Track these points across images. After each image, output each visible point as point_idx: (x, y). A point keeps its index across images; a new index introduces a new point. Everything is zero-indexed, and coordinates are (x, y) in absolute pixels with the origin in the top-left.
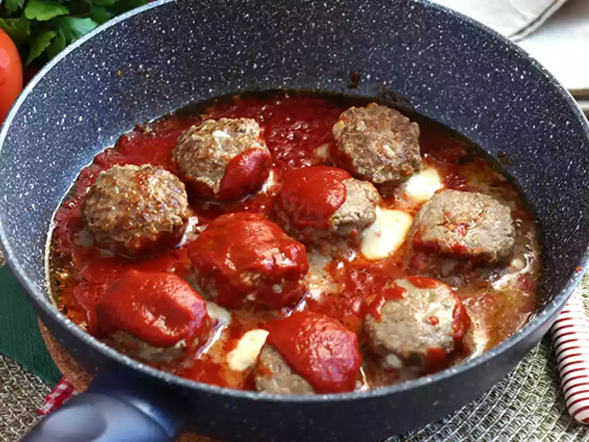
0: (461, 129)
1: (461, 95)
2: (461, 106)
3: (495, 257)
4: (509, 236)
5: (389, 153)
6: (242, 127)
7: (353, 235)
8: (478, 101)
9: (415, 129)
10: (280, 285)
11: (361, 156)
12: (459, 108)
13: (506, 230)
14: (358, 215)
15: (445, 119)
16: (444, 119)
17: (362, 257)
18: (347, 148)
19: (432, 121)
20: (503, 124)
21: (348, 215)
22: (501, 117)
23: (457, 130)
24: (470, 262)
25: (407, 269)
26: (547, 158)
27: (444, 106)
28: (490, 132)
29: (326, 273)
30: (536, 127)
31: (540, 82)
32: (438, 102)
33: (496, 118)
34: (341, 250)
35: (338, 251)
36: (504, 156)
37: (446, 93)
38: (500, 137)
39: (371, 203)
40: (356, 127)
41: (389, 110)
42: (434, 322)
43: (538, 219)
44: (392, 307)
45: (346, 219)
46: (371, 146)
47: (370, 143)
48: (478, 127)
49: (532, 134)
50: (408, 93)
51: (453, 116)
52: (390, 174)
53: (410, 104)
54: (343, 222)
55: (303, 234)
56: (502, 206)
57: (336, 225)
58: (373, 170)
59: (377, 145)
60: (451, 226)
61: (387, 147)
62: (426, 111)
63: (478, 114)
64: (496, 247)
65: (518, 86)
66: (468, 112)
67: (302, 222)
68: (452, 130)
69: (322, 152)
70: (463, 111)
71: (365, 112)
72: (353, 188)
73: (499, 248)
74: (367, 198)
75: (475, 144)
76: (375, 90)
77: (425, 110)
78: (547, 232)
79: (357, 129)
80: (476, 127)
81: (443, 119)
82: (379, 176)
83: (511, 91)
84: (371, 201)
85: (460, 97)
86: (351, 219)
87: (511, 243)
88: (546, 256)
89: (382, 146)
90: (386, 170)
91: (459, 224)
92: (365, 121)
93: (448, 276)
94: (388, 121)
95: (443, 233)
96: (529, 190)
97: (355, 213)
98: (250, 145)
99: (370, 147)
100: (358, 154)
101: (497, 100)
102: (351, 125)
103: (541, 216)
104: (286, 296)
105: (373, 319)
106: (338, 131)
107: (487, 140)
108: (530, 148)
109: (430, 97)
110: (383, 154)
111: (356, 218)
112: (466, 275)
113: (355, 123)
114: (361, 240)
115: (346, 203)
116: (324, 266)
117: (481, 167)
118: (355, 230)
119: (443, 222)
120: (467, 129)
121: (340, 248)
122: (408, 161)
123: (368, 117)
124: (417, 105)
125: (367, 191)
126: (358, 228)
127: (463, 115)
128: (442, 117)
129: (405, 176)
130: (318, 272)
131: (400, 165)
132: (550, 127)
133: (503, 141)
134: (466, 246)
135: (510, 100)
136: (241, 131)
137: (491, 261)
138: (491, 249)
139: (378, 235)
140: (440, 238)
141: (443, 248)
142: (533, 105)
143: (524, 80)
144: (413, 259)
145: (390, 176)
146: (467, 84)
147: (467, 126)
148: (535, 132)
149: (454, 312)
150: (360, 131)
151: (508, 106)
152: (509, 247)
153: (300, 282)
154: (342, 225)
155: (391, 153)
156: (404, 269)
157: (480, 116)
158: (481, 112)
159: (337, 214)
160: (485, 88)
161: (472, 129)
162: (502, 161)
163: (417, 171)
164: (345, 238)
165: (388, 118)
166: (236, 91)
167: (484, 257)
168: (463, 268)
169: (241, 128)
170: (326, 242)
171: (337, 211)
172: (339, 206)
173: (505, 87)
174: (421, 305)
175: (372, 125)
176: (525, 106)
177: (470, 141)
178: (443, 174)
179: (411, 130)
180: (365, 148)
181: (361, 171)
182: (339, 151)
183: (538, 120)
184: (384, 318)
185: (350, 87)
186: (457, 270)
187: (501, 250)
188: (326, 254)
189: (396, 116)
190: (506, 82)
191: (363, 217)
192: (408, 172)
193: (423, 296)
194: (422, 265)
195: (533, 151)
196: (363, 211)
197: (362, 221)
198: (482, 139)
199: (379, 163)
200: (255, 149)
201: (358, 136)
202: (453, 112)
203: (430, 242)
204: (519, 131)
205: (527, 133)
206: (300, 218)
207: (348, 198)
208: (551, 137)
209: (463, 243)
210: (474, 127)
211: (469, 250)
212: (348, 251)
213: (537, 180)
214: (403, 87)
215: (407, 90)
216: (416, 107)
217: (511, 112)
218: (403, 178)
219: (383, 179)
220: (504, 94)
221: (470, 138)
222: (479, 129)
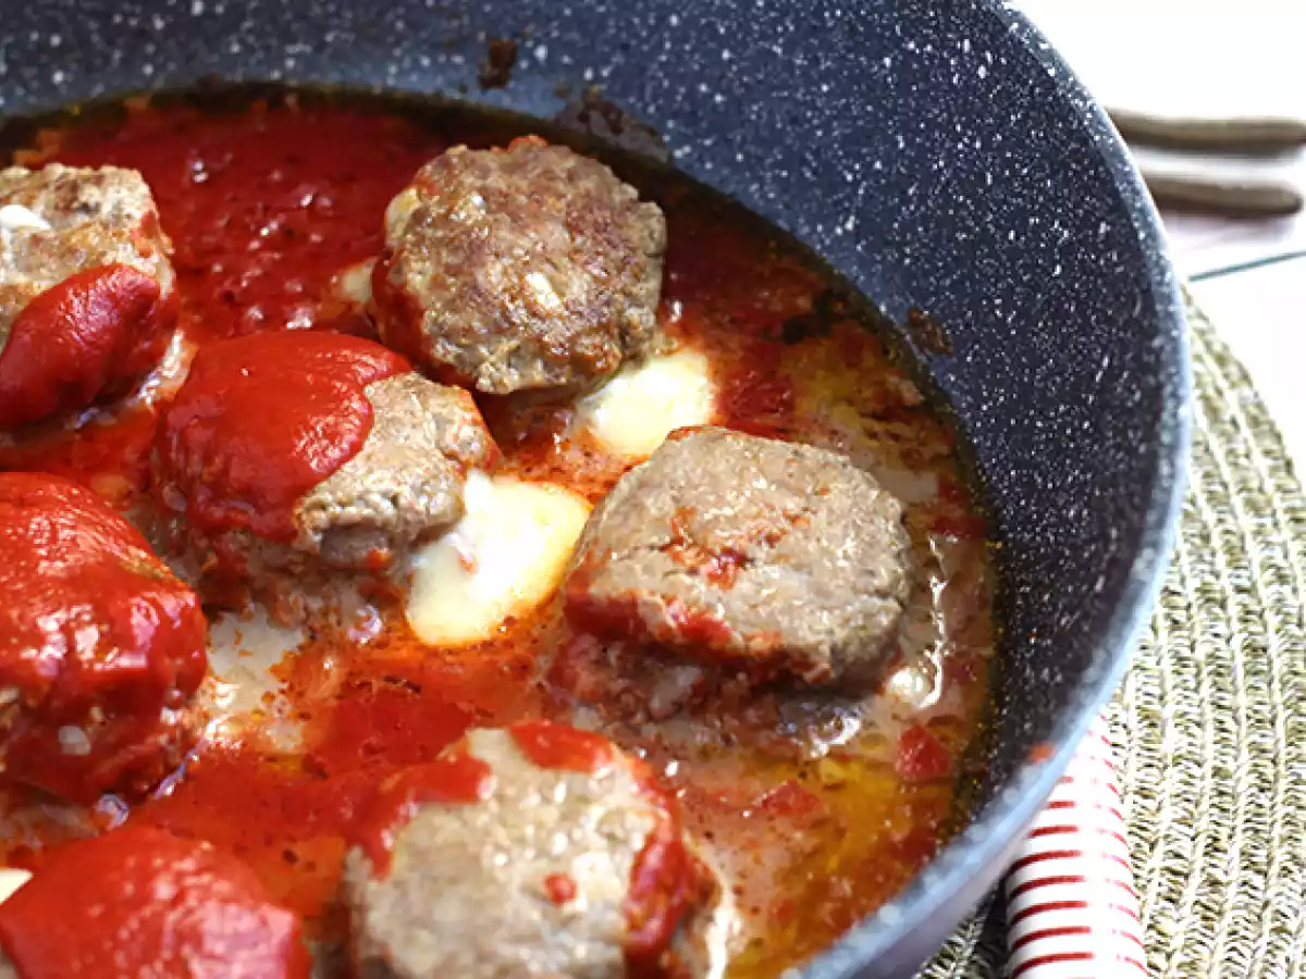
0: (806, 230)
1: (809, 121)
2: (809, 156)
3: (825, 666)
4: (882, 594)
5: (541, 299)
6: (90, 194)
7: (374, 568)
8: (855, 143)
9: (649, 225)
10: (83, 727)
11: (451, 306)
12: (805, 162)
13: (872, 573)
14: (394, 500)
15: (764, 196)
16: (759, 194)
17: (408, 635)
18: (410, 276)
19: (720, 198)
20: (925, 220)
21: (360, 498)
22: (922, 198)
23: (794, 230)
24: (741, 676)
25: (540, 686)
26: (1043, 340)
27: (760, 152)
28: (888, 244)
29: (275, 686)
30: (1017, 237)
31: (1032, 88)
32: (744, 141)
33: (906, 201)
34: (337, 611)
35: (325, 613)
36: (922, 324)
37: (764, 114)
38: (915, 260)
39: (451, 463)
40: (450, 211)
41: (571, 162)
42: (557, 892)
43: (1001, 536)
44: (434, 831)
45: (352, 511)
46: (487, 275)
47: (483, 265)
48: (856, 226)
49: (1004, 257)
50: (658, 109)
51: (783, 186)
52: (539, 365)
53: (662, 144)
54: (341, 522)
55: (218, 553)
56: (874, 494)
57: (316, 530)
58: (483, 350)
59: (505, 273)
60: (689, 556)
61: (537, 282)
62: (709, 166)
63: (856, 184)
64: (831, 632)
65: (968, 100)
66: (829, 177)
67: (218, 513)
68: (779, 230)
69: (355, 283)
70: (815, 172)
71: (493, 165)
72: (398, 412)
73: (841, 635)
74: (438, 446)
75: (842, 278)
76: (560, 94)
77: (703, 163)
78: (1023, 583)
79: (453, 216)
80: (849, 226)
81: (757, 196)
82: (501, 374)
83: (951, 116)
84: (451, 456)
85: (807, 126)
86: (367, 512)
87: (885, 621)
88: (1010, 662)
89: (521, 277)
90: (522, 352)
91: (718, 551)
92: (485, 192)
93: (667, 718)
94: (560, 196)
95: (659, 576)
96: (986, 439)
97: (384, 495)
98: (103, 254)
99: (480, 278)
100: (439, 299)
101: (909, 143)
102: (440, 203)
103: (1012, 529)
104: (106, 767)
105: (367, 865)
106: (397, 221)
107: (879, 267)
108: (998, 301)
109: (722, 124)
110: (519, 302)
111: (387, 509)
112: (726, 717)
113: (451, 199)
114: (409, 580)
115: (360, 456)
116: (277, 659)
117: (851, 354)
118: (384, 552)
119: (667, 540)
120: (825, 230)
121: (334, 602)
122: (604, 328)
123: (496, 181)
124: (680, 146)
125: (442, 423)
126: (391, 543)
127: (813, 184)
128: (754, 187)
129: (586, 375)
130: (252, 677)
131: (573, 340)
132: (1056, 237)
133: (926, 274)
134: (727, 624)
135: (947, 145)
136: (85, 208)
137: (809, 676)
138: (812, 639)
139: (467, 566)
140: (644, 595)
141: (652, 627)
142: (1009, 163)
143: (989, 82)
144: (563, 652)
145: (538, 374)
146: (825, 88)
147: (823, 223)
148: (1014, 253)
149: (640, 859)
150: (462, 224)
151: (941, 163)
152: (877, 632)
153: (169, 717)
154: (340, 530)
155: (548, 300)
156: (532, 682)
157: (861, 192)
158: (864, 178)
159: (323, 493)
160: (879, 106)
161: (839, 231)
162: (916, 339)
163: (634, 357)
164: (349, 572)
165: (561, 187)
166: (137, 84)
167: (788, 664)
168: (719, 692)
169: (83, 198)
170: (285, 583)
171: (324, 484)
172: (333, 469)
173: (935, 100)
174: (530, 831)
175: (502, 207)
176: (987, 169)
177: (830, 268)
178: (723, 374)
179: (630, 227)
180: (469, 279)
181: (444, 351)
182: (392, 286)
183: (1023, 214)
184: (399, 863)
185: (487, 83)
186: (697, 701)
187: (846, 644)
188: (285, 618)
189: (595, 178)
190: (937, 86)
191: (411, 509)
192: (599, 365)
193: (546, 800)
194: (586, 679)
195: (1006, 312)
196: (413, 488)
197: (407, 522)
198: (865, 263)
199: (502, 327)
200: (113, 268)
201: (452, 240)
202: (785, 174)
203: (614, 603)
204: (971, 246)
205: (993, 254)
206: (211, 501)
207: (372, 443)
208: (1058, 270)
209: (719, 614)
210: (843, 225)
211: (737, 639)
212: (362, 613)
213: (1010, 409)
214: (642, 88)
215: (655, 98)
216: (678, 154)
217: (948, 182)
218: (581, 380)
219: (512, 380)
220: (932, 125)
221: (830, 259)
222: (857, 234)
